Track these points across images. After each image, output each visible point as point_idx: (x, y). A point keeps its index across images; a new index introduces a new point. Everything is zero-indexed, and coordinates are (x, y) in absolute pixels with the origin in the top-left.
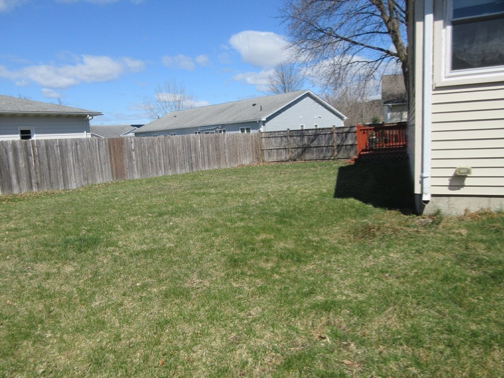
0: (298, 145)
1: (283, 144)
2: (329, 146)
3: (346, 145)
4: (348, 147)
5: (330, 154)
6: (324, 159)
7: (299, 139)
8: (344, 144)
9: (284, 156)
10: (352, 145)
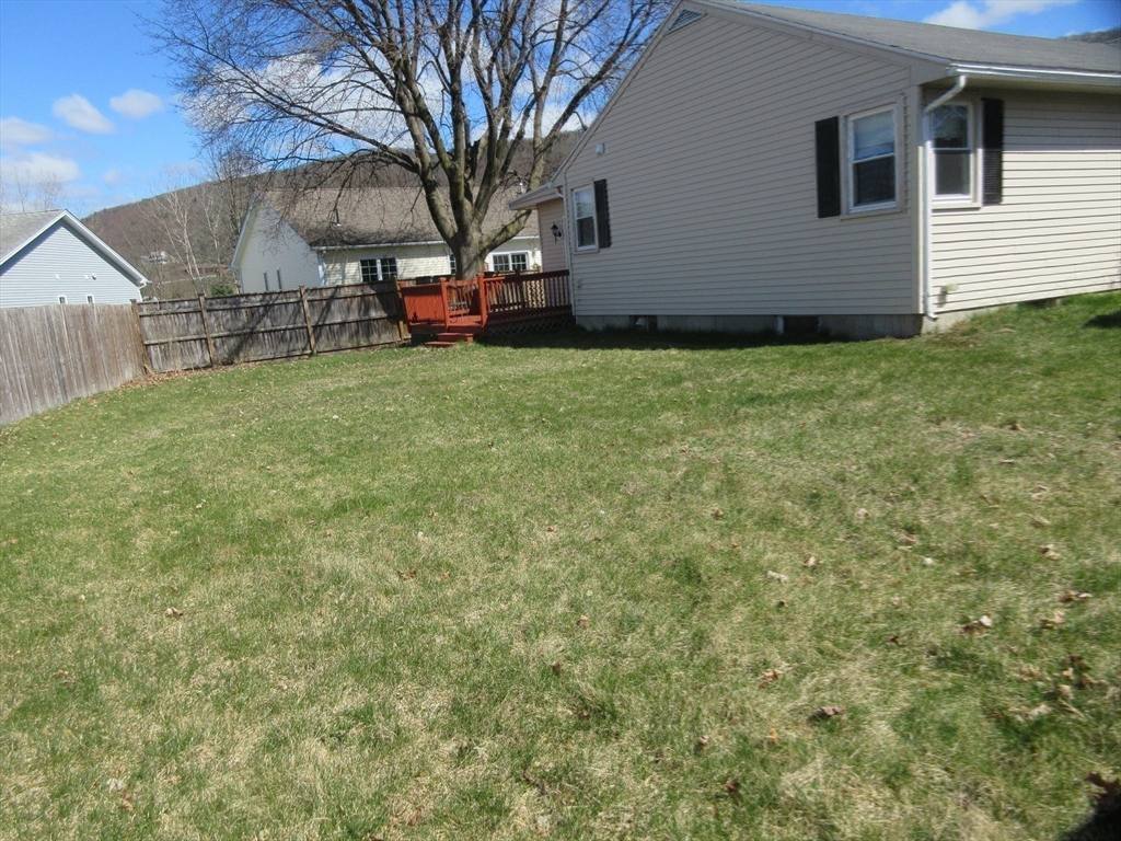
0: (230, 330)
1: (192, 330)
2: (298, 328)
3: (330, 325)
4: (336, 327)
5: (300, 345)
6: (289, 357)
7: (229, 316)
8: (327, 322)
9: (199, 356)
10: (342, 324)
